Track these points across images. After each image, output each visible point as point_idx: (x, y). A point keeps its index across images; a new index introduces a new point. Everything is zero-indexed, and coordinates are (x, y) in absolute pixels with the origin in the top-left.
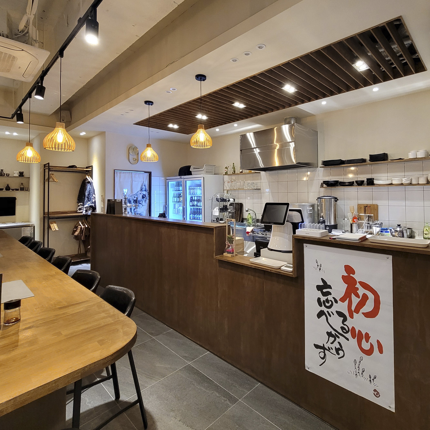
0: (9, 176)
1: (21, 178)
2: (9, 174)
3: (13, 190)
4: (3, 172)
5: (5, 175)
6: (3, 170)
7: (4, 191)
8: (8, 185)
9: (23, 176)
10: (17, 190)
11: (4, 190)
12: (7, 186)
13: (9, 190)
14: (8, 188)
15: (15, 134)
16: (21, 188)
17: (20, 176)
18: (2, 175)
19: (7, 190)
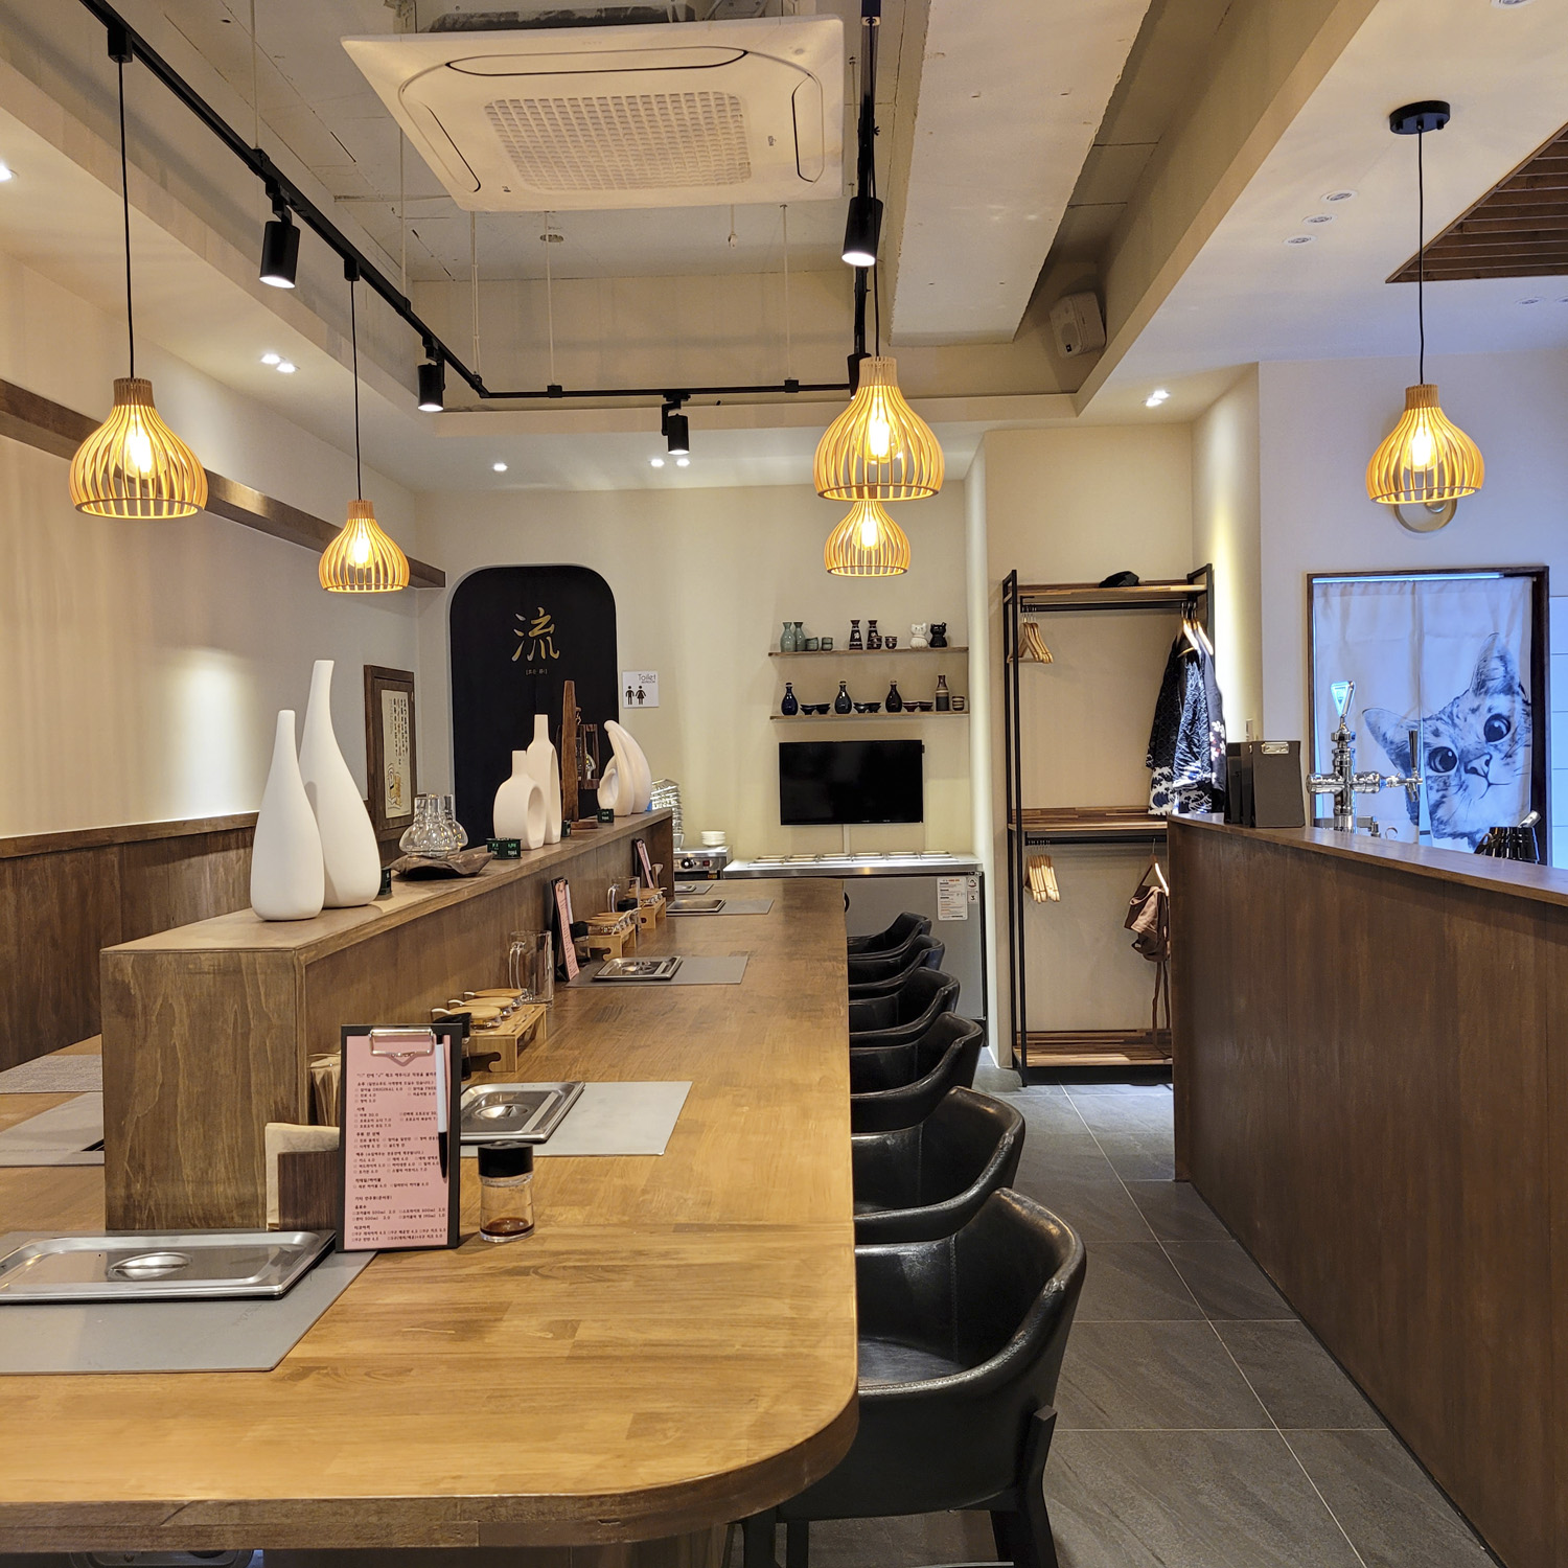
0: (894, 645)
1: (936, 655)
2: (895, 639)
3: (911, 708)
4: (876, 632)
5: (884, 647)
6: (876, 622)
7: (882, 716)
8: (894, 687)
9: (944, 644)
10: (925, 707)
11: (883, 710)
12: (891, 694)
13: (899, 710)
14: (894, 703)
16: (937, 698)
17: (932, 644)
18: (874, 644)
19: (890, 709)
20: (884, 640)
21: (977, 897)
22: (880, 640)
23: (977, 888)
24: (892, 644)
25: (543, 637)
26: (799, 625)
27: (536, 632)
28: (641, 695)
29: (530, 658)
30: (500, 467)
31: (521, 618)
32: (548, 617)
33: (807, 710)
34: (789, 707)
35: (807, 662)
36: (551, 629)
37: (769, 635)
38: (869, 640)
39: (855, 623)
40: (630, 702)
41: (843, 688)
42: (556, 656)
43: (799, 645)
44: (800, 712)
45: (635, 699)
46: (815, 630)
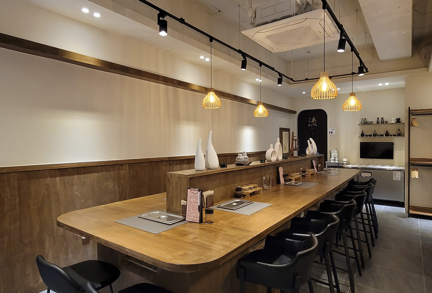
0: (387, 123)
1: (398, 124)
2: (387, 121)
3: (391, 136)
4: (383, 120)
5: (385, 123)
6: (383, 118)
7: (384, 137)
8: (387, 131)
9: (400, 122)
10: (395, 135)
11: (384, 135)
12: (386, 132)
14: (387, 134)
15: (387, 84)
16: (398, 134)
17: (397, 122)
18: (383, 122)
19: (386, 135)
20: (385, 122)
21: (403, 176)
22: (384, 121)
23: (403, 174)
24: (387, 122)
25: (314, 122)
26: (365, 119)
27: (313, 121)
28: (332, 133)
29: (311, 126)
30: (304, 93)
31: (310, 119)
32: (315, 119)
33: (367, 136)
34: (362, 135)
35: (367, 126)
36: (316, 121)
37: (359, 122)
38: (382, 122)
39: (378, 118)
40: (330, 134)
41: (375, 131)
42: (316, 125)
43: (365, 123)
44: (365, 136)
45: (331, 133)
46: (369, 120)
